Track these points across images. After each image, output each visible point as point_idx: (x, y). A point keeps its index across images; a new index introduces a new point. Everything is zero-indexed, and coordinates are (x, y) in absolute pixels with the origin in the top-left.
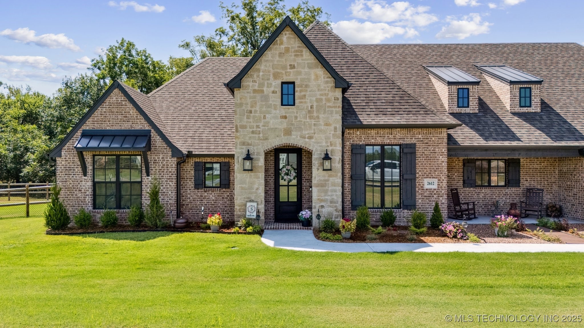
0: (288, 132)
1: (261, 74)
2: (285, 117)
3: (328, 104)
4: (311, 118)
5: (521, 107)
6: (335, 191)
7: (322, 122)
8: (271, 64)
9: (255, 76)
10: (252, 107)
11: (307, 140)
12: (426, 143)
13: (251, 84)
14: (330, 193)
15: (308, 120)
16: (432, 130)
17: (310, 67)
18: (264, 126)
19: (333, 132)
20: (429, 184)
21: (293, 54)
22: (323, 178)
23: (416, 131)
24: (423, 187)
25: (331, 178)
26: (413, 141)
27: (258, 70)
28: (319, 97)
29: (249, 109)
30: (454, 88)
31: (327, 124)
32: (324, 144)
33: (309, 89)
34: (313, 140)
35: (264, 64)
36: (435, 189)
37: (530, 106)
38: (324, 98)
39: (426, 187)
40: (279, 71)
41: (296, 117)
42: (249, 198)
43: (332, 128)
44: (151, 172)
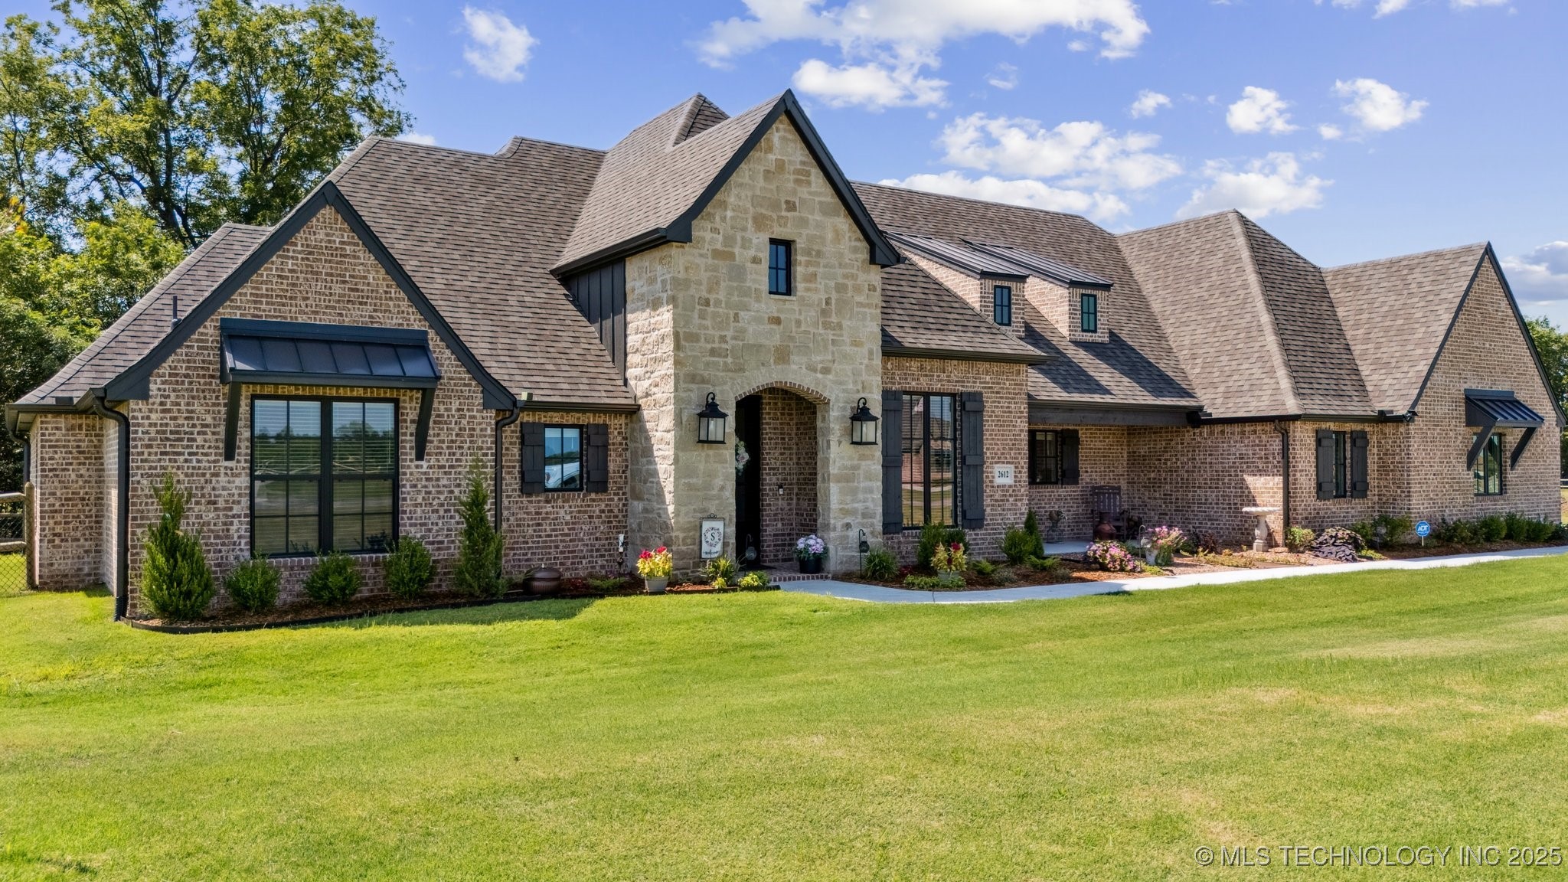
0: (783, 356)
1: (729, 214)
2: (777, 321)
3: (858, 299)
4: (827, 325)
5: (1083, 331)
6: (870, 491)
7: (846, 338)
8: (750, 194)
9: (717, 218)
10: (709, 291)
11: (819, 376)
12: (998, 393)
13: (708, 236)
14: (861, 496)
15: (821, 331)
16: (1005, 367)
17: (824, 213)
18: (735, 338)
19: (866, 361)
20: (1002, 475)
21: (792, 177)
22: (848, 463)
23: (983, 366)
24: (991, 482)
25: (863, 463)
26: (977, 387)
27: (723, 205)
28: (841, 281)
29: (704, 294)
30: (990, 284)
31: (856, 343)
32: (851, 386)
33: (822, 262)
34: (830, 377)
35: (734, 191)
36: (1010, 486)
37: (1095, 331)
38: (850, 283)
39: (999, 481)
40: (763, 211)
41: (798, 323)
43: (865, 350)
44: (430, 448)
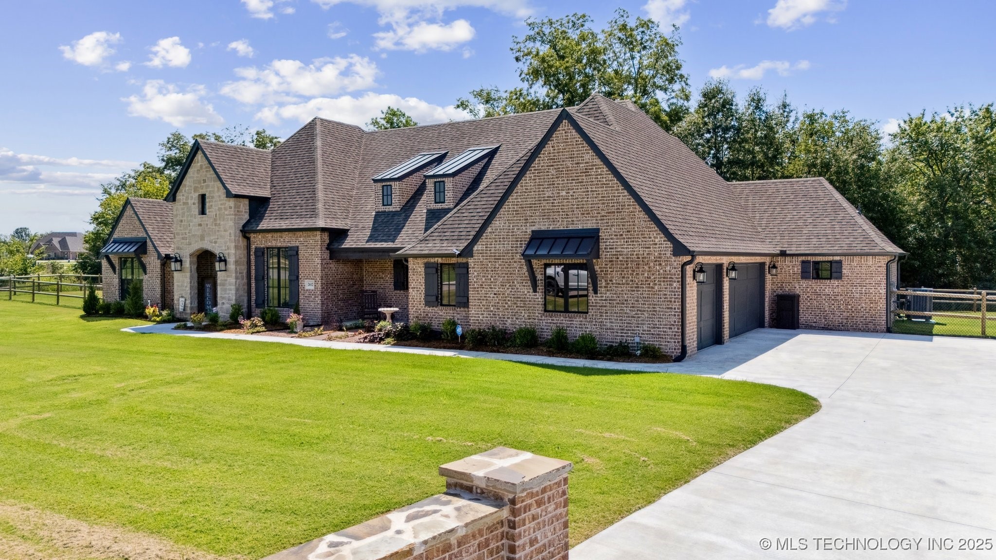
0: (202, 238)
1: (187, 188)
2: (200, 225)
3: (226, 213)
4: (216, 225)
5: (436, 203)
6: (230, 290)
7: (222, 229)
8: (192, 180)
9: (183, 191)
10: (182, 217)
11: (214, 244)
13: (181, 197)
14: (228, 292)
15: (214, 227)
16: (310, 233)
17: (214, 181)
18: (189, 233)
19: (229, 238)
21: (205, 170)
22: (223, 278)
23: (299, 234)
24: (304, 288)
25: (228, 279)
26: (297, 244)
27: (185, 185)
28: (220, 206)
29: (181, 219)
30: (379, 185)
31: (225, 231)
32: (224, 248)
33: (214, 200)
34: (217, 245)
35: (188, 180)
36: (312, 290)
37: (444, 202)
38: (223, 207)
39: (307, 287)
40: (197, 185)
41: (207, 225)
42: (181, 294)
43: (228, 233)
44: (148, 272)
